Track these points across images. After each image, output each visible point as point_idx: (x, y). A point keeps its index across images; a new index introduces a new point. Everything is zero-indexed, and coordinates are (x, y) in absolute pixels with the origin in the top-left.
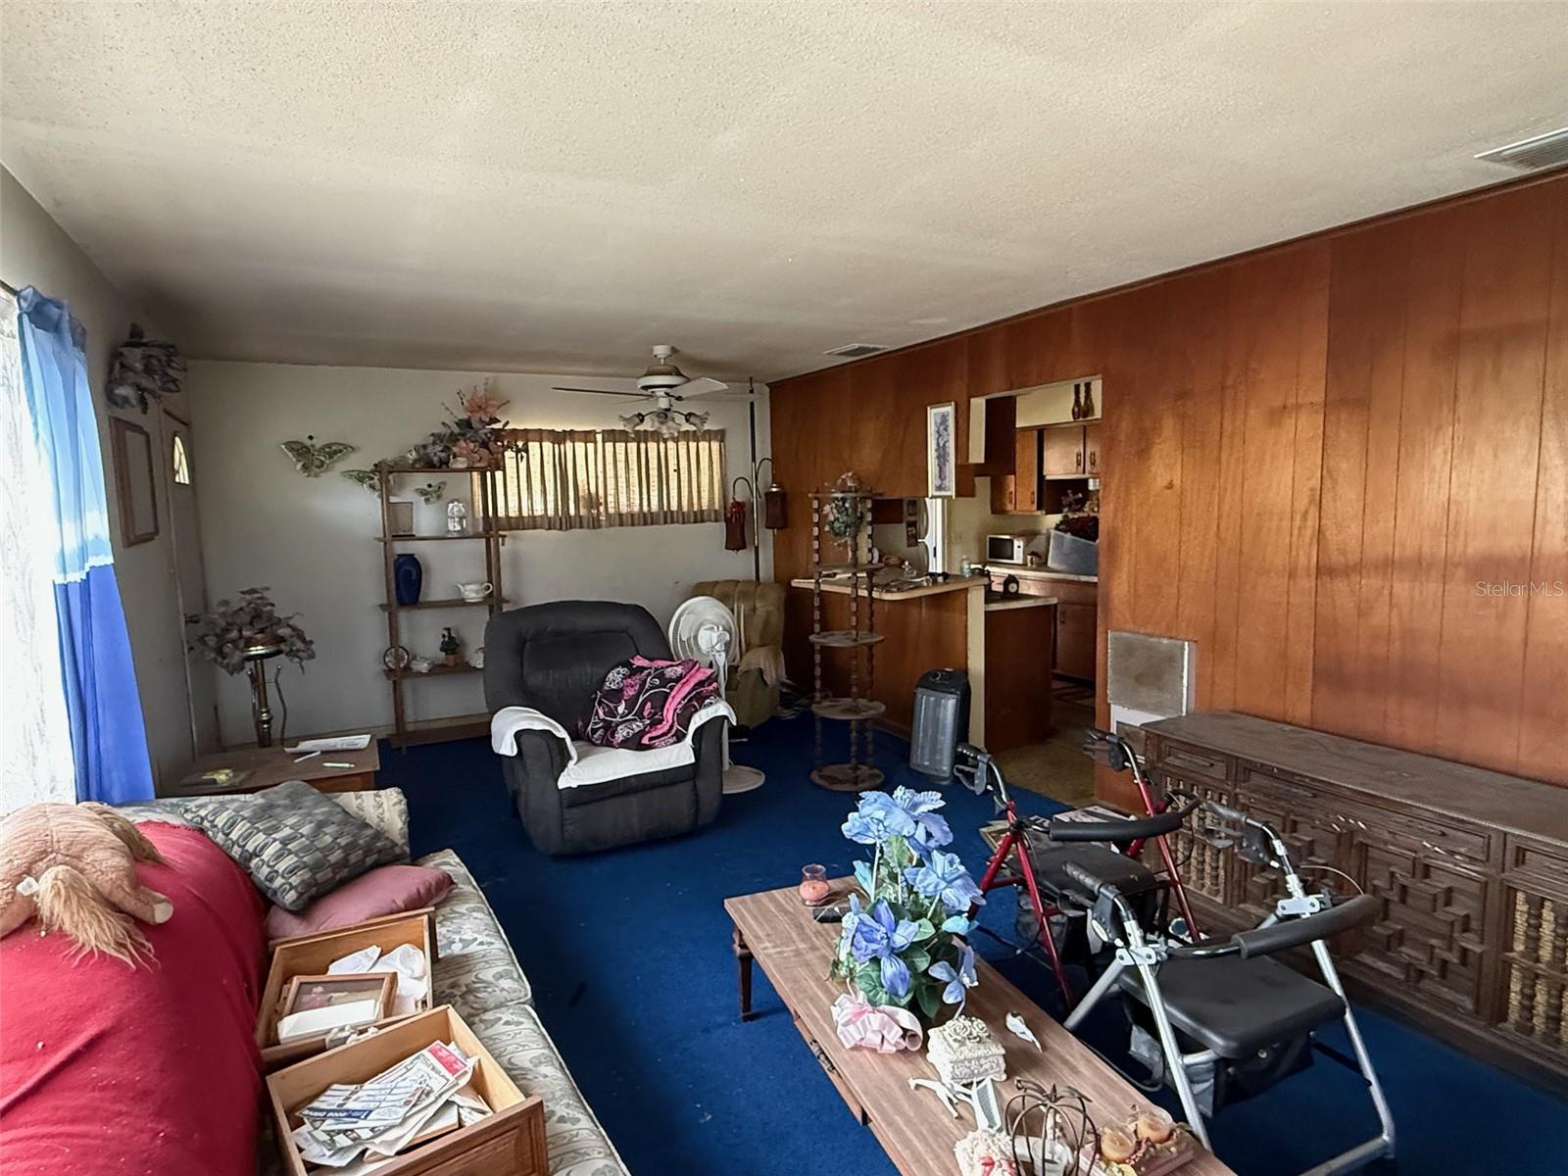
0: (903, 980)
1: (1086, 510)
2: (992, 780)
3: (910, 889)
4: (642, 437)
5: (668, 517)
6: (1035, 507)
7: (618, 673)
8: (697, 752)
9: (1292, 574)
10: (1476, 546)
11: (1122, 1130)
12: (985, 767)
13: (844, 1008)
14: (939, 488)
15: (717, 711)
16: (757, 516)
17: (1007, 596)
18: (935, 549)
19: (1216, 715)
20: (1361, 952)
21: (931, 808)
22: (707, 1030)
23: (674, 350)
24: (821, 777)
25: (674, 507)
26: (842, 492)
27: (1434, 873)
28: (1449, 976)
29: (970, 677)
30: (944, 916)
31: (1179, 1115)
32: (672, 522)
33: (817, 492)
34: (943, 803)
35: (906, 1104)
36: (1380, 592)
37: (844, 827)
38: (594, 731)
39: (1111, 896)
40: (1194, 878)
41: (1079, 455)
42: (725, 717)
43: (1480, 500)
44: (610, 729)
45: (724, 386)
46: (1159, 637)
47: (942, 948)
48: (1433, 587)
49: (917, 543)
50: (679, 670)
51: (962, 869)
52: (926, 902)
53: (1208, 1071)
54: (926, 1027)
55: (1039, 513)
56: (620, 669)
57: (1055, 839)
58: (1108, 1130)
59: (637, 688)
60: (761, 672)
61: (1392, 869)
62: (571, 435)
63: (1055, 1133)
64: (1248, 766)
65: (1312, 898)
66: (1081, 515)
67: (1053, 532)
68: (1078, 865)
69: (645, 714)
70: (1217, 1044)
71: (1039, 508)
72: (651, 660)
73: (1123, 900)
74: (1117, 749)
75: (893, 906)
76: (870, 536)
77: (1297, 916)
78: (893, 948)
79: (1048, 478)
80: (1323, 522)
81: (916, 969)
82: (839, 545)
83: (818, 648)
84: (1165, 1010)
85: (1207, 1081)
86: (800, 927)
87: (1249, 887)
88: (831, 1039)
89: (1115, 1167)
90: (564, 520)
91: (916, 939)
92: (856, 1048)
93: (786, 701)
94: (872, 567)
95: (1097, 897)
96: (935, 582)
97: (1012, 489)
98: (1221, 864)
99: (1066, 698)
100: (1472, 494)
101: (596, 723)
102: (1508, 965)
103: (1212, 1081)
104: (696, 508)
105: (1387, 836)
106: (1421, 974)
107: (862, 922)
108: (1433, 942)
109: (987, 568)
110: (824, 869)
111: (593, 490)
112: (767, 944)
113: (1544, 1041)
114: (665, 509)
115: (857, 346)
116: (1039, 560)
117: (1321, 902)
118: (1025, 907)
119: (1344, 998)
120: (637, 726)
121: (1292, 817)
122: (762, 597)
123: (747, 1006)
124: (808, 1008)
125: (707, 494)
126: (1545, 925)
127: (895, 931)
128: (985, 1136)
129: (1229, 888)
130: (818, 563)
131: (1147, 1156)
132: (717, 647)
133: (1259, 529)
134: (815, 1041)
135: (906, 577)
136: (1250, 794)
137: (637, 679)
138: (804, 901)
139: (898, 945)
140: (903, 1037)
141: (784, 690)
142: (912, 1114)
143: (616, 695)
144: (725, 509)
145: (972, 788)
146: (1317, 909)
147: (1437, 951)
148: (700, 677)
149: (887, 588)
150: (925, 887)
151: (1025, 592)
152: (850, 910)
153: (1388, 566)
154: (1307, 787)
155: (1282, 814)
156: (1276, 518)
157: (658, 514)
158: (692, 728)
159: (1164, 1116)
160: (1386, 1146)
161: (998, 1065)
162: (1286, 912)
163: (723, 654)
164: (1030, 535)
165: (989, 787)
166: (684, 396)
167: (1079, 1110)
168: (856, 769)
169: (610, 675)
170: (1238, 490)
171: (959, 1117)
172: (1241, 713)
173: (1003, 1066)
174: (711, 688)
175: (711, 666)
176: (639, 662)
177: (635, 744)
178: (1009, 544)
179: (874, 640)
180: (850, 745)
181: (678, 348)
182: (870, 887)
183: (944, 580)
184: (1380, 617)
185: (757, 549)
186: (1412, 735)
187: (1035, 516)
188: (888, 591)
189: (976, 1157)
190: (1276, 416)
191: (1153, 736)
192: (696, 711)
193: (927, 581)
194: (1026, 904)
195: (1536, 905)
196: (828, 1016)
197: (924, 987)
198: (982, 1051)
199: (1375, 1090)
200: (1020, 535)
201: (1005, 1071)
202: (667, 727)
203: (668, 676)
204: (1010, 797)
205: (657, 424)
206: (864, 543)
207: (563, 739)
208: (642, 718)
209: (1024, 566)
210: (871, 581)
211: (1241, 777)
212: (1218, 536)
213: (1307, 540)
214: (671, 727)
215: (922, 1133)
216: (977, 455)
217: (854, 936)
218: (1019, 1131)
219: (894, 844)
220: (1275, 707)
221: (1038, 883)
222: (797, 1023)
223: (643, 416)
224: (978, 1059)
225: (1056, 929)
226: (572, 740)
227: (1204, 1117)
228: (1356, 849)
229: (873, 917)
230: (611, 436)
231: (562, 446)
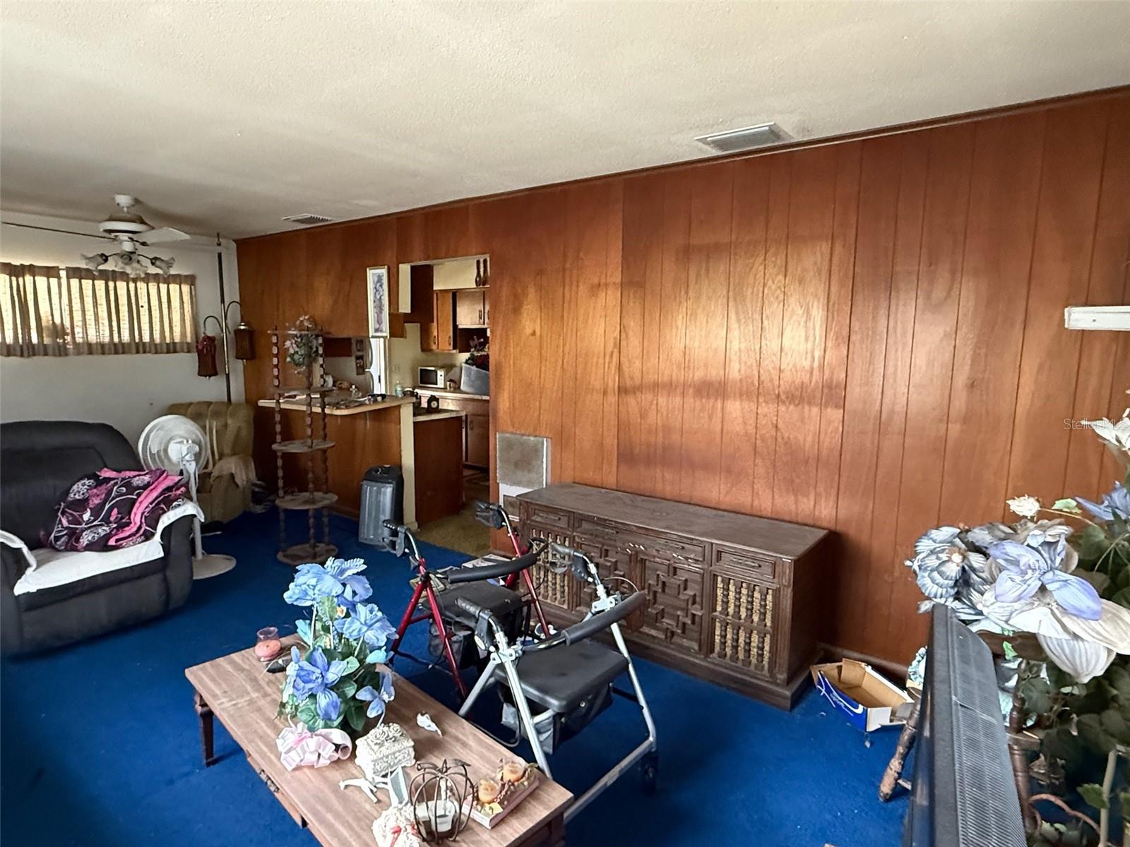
0: (335, 707)
1: (486, 350)
2: (409, 545)
3: (340, 635)
4: (107, 276)
5: (140, 348)
6: (451, 348)
7: (83, 485)
8: (166, 547)
9: (605, 393)
10: (699, 375)
11: (493, 779)
12: (403, 535)
13: (289, 737)
14: (376, 330)
15: (185, 511)
16: (228, 350)
17: (430, 410)
18: (379, 377)
19: (563, 486)
20: (642, 626)
21: (355, 571)
22: (171, 782)
23: (137, 201)
24: (286, 556)
25: (146, 338)
26: (300, 330)
27: (679, 572)
28: (687, 632)
29: (403, 470)
30: (368, 651)
31: (530, 758)
32: (145, 352)
33: (276, 329)
34: (365, 567)
35: (337, 803)
36: (651, 403)
37: (286, 595)
38: (57, 539)
39: (487, 617)
40: (550, 595)
41: (480, 311)
42: (194, 516)
43: (700, 347)
44: (74, 536)
45: (187, 237)
46: (529, 436)
47: (368, 677)
48: (678, 400)
49: (364, 372)
50: (147, 478)
51: (380, 614)
52: (354, 643)
53: (550, 724)
54: (354, 739)
55: (454, 351)
56: (86, 481)
57: (452, 582)
58: (483, 782)
59: (103, 496)
60: (232, 476)
61: (658, 572)
62: (33, 270)
63: (447, 794)
64: (580, 517)
65: (611, 598)
66: (483, 353)
67: (464, 365)
68: (466, 599)
69: (112, 519)
70: (555, 704)
71: (455, 348)
72: (119, 471)
73: (494, 619)
74: (497, 513)
75: (325, 651)
76: (322, 366)
77: (603, 611)
78: (326, 684)
79: (460, 327)
80: (622, 358)
81: (346, 697)
82: (299, 373)
83: (279, 454)
84: (522, 689)
85: (549, 730)
86: (254, 681)
87: (582, 595)
88: (275, 765)
89: (487, 806)
90: (25, 347)
91: (344, 674)
92: (298, 768)
93: (257, 498)
94: (324, 389)
95: (478, 620)
96: (375, 401)
97: (435, 334)
98: (566, 583)
99: (475, 481)
100: (697, 344)
101: (60, 531)
102: (714, 620)
103: (552, 730)
104: (168, 341)
105: (655, 553)
106: (673, 633)
107: (301, 669)
108: (679, 613)
109: (416, 390)
110: (276, 630)
111: (58, 321)
112: (224, 700)
113: (732, 661)
114: (137, 340)
115: (309, 215)
116: (455, 385)
117: (616, 600)
118: (435, 634)
119: (629, 659)
120: (103, 531)
121: (606, 547)
122: (233, 415)
123: (209, 752)
124: (258, 746)
125: (179, 328)
126: (730, 593)
127: (328, 670)
128: (395, 811)
129: (571, 598)
130: (278, 386)
131: (509, 793)
132: (187, 458)
133: (586, 364)
134: (263, 771)
135: (354, 397)
136: (581, 536)
137: (104, 488)
138: (259, 659)
139: (330, 681)
140: (336, 750)
141: (256, 490)
142: (340, 809)
143: (81, 504)
144: (197, 342)
145: (395, 552)
146: (613, 605)
147: (681, 618)
148: (169, 483)
149: (337, 406)
150: (350, 633)
151: (445, 408)
152: (291, 660)
153: (655, 387)
154: (613, 528)
155: (600, 546)
156: (596, 356)
157: (129, 344)
158: (160, 528)
159: (521, 762)
160: (651, 744)
161: (409, 755)
162: (597, 610)
163: (194, 464)
164: (449, 367)
165: (407, 550)
166: (148, 242)
167: (461, 774)
168: (314, 547)
169: (75, 487)
170: (574, 336)
171: (379, 801)
172: (578, 483)
173: (413, 754)
174: (179, 492)
175: (181, 473)
176: (106, 473)
177: (102, 546)
178: (434, 373)
179: (326, 446)
180: (309, 529)
181: (141, 199)
182: (309, 639)
183: (383, 399)
184: (652, 418)
185: (228, 376)
186: (669, 490)
187: (453, 354)
188: (337, 408)
189: (388, 829)
190: (595, 289)
191: (523, 504)
192: (165, 512)
193: (369, 400)
194: (436, 631)
195: (727, 582)
196: (273, 747)
197: (353, 709)
198: (397, 746)
199: (646, 712)
200: (442, 367)
201: (415, 758)
202: (135, 529)
203: (135, 484)
204: (421, 556)
205: (120, 264)
206: (318, 371)
207: (19, 550)
208: (108, 523)
209: (444, 389)
210: (323, 401)
211: (576, 525)
212: (563, 368)
213: (613, 371)
214: (140, 528)
215: (348, 822)
216: (405, 306)
217: (295, 681)
218: (420, 800)
219: (326, 604)
220: (598, 479)
221: (441, 614)
222: (249, 759)
223: (107, 257)
224: (394, 754)
225: (456, 646)
226: (31, 548)
227: (546, 755)
228: (639, 561)
229: (311, 663)
230: (74, 273)
231: (21, 280)
